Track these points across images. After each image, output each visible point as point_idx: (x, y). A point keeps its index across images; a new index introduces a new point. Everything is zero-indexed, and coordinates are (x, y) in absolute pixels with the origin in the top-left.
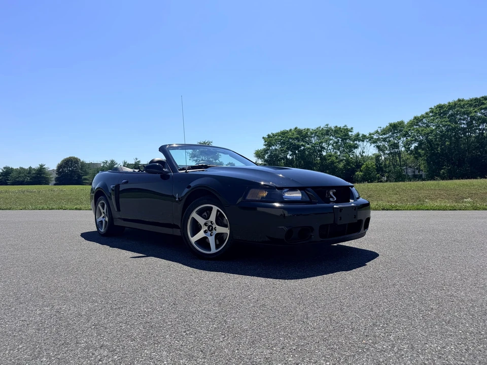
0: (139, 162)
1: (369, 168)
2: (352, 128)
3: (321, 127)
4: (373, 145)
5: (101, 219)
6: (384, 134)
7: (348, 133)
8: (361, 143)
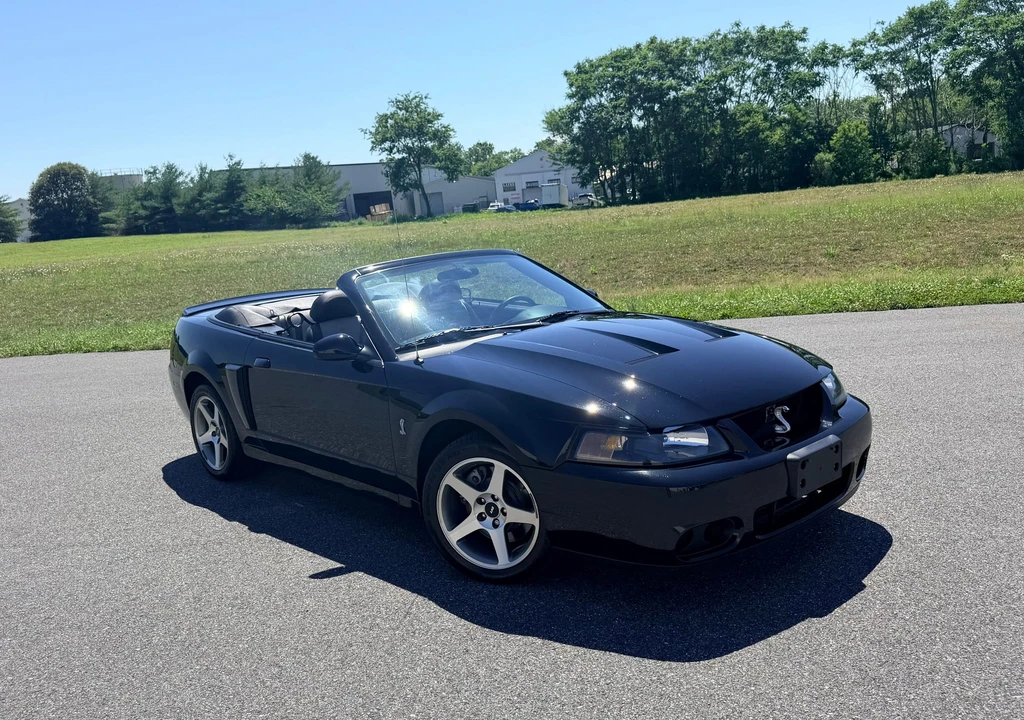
0: (238, 163)
1: (852, 139)
2: (804, 32)
3: (722, 32)
4: (862, 74)
5: (207, 437)
6: (892, 41)
7: (794, 46)
8: (829, 70)
